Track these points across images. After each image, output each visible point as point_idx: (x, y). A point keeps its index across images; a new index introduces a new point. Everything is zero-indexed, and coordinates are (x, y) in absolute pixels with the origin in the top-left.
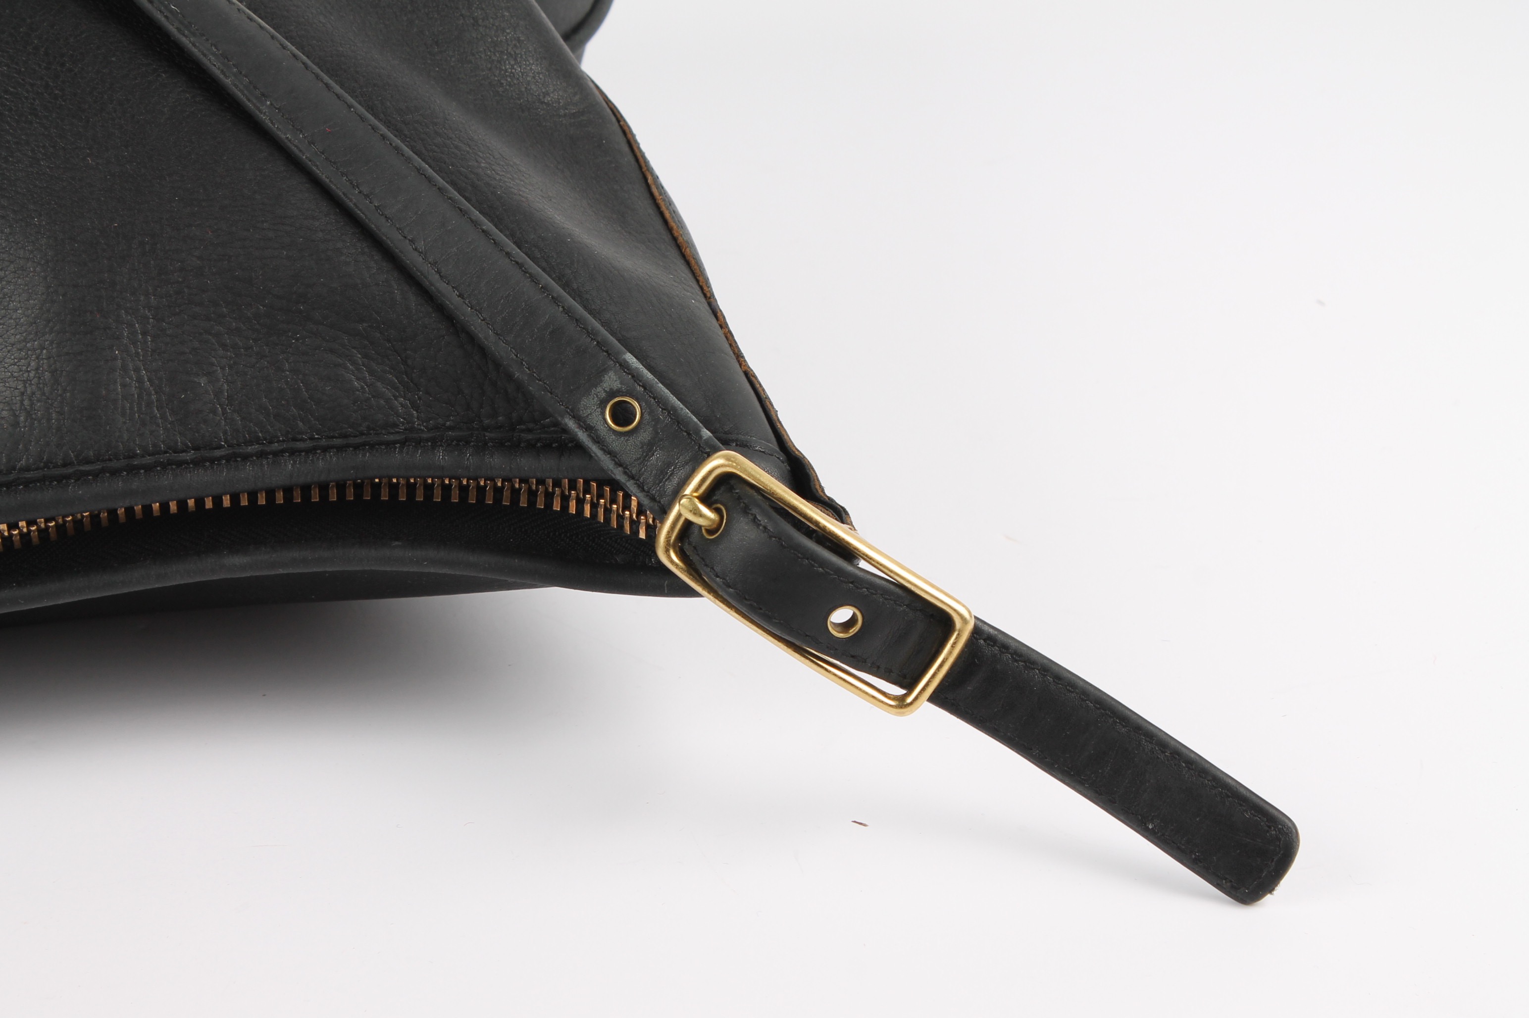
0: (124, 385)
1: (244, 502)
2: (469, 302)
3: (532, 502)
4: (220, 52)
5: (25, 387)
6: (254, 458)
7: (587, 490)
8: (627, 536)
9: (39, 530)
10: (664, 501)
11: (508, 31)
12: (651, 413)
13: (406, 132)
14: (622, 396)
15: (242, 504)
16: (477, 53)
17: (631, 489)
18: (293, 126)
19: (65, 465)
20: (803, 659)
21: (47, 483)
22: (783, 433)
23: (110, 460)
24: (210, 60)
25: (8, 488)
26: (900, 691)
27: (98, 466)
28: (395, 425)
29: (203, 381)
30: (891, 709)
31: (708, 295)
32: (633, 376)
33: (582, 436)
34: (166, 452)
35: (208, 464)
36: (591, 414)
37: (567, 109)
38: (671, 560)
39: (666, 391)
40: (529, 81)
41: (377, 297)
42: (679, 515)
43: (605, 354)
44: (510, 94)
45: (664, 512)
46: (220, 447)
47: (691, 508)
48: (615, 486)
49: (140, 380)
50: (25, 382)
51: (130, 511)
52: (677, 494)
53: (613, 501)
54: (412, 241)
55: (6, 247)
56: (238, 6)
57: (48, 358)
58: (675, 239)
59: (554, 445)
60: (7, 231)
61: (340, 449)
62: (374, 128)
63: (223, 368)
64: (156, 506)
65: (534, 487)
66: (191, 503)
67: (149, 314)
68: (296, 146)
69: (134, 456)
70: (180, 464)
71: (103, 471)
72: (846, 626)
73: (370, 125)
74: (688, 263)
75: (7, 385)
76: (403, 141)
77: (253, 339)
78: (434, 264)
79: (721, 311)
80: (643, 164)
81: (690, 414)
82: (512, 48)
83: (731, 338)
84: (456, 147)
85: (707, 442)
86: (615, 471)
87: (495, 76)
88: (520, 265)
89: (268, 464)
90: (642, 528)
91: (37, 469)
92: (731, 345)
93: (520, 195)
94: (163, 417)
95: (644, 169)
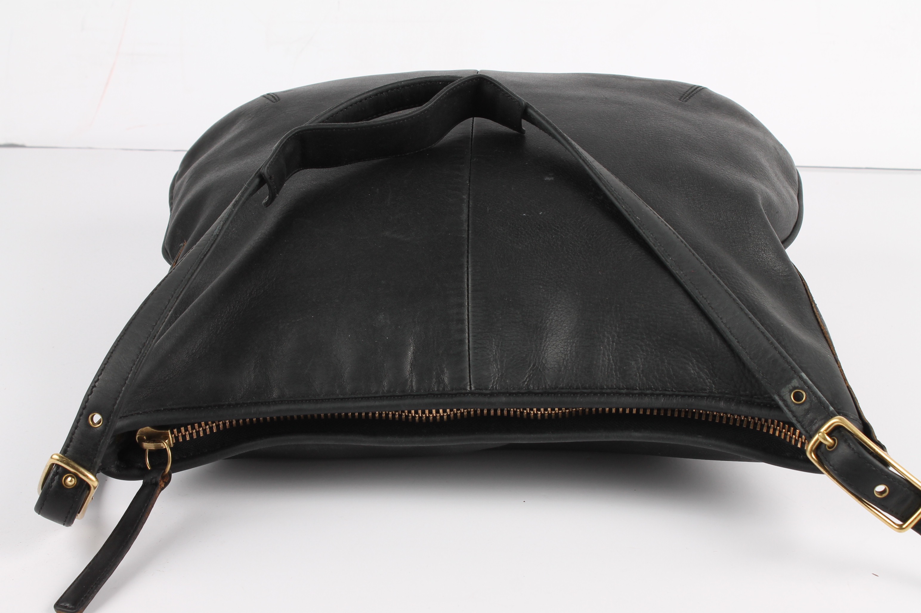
0: (603, 361)
1: (641, 412)
2: (741, 345)
3: (755, 427)
4: (654, 237)
5: (565, 357)
6: (649, 395)
7: (778, 425)
8: (793, 446)
9: (562, 413)
10: (811, 433)
11: (763, 240)
12: (810, 397)
13: (722, 276)
14: (799, 389)
15: (640, 413)
16: (750, 247)
17: (798, 426)
18: (679, 268)
19: (577, 389)
20: (862, 504)
21: (569, 395)
22: (861, 413)
23: (594, 389)
24: (650, 239)
25: (554, 395)
26: (900, 523)
27: (589, 391)
28: (705, 390)
29: (633, 363)
30: (896, 529)
31: (834, 354)
32: (804, 382)
33: (781, 403)
34: (616, 389)
35: (631, 395)
36: (785, 395)
37: (783, 273)
38: (812, 457)
39: (817, 390)
40: (769, 261)
41: (705, 339)
42: (818, 439)
43: (794, 372)
44: (761, 265)
45: (810, 437)
46: (636, 389)
47: (823, 437)
48: (791, 424)
49: (609, 360)
50: (565, 355)
51: (597, 410)
52: (817, 431)
53: (789, 431)
54: (721, 319)
55: (564, 302)
56: (662, 220)
57: (575, 347)
58: (822, 330)
59: (768, 406)
60: (565, 296)
61: (683, 396)
62: (710, 273)
63: (641, 359)
64: (607, 409)
65: (756, 421)
66: (621, 410)
67: (616, 335)
68: (679, 276)
69: (604, 388)
70: (620, 394)
71: (591, 393)
72: (882, 493)
73: (709, 271)
74: (827, 340)
75: (558, 355)
76: (721, 279)
77: (654, 349)
78: (729, 328)
79: (839, 361)
80: (811, 299)
81: (826, 400)
82: (764, 247)
83: (842, 372)
84: (741, 284)
85: (832, 412)
86: (792, 419)
87: (756, 257)
88: (763, 333)
89: (654, 398)
90: (799, 443)
91: (566, 389)
92: (842, 375)
93: (764, 305)
94: (616, 375)
95: (811, 301)
